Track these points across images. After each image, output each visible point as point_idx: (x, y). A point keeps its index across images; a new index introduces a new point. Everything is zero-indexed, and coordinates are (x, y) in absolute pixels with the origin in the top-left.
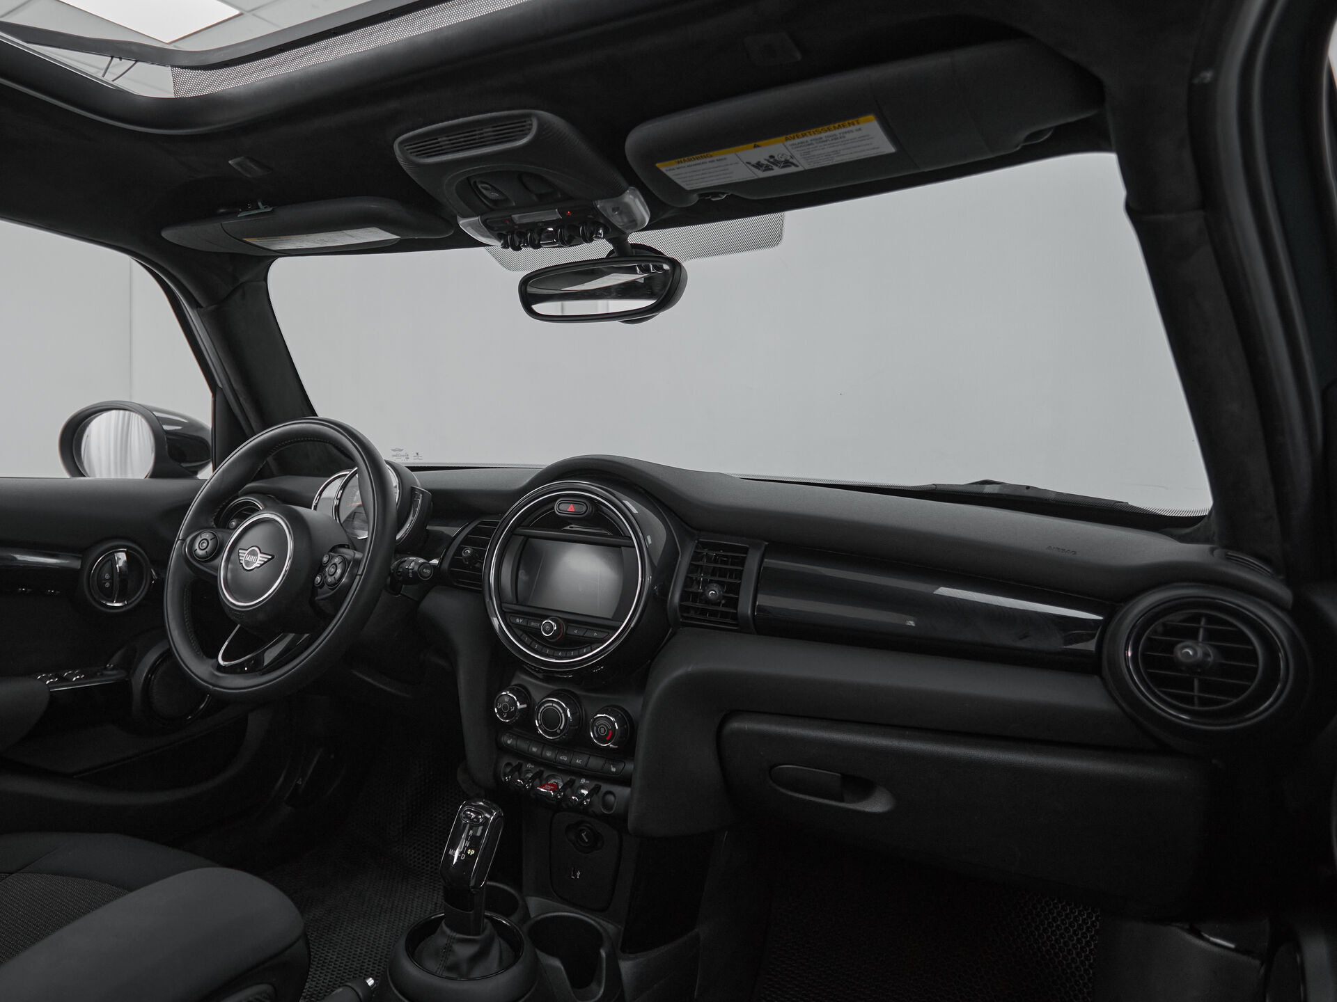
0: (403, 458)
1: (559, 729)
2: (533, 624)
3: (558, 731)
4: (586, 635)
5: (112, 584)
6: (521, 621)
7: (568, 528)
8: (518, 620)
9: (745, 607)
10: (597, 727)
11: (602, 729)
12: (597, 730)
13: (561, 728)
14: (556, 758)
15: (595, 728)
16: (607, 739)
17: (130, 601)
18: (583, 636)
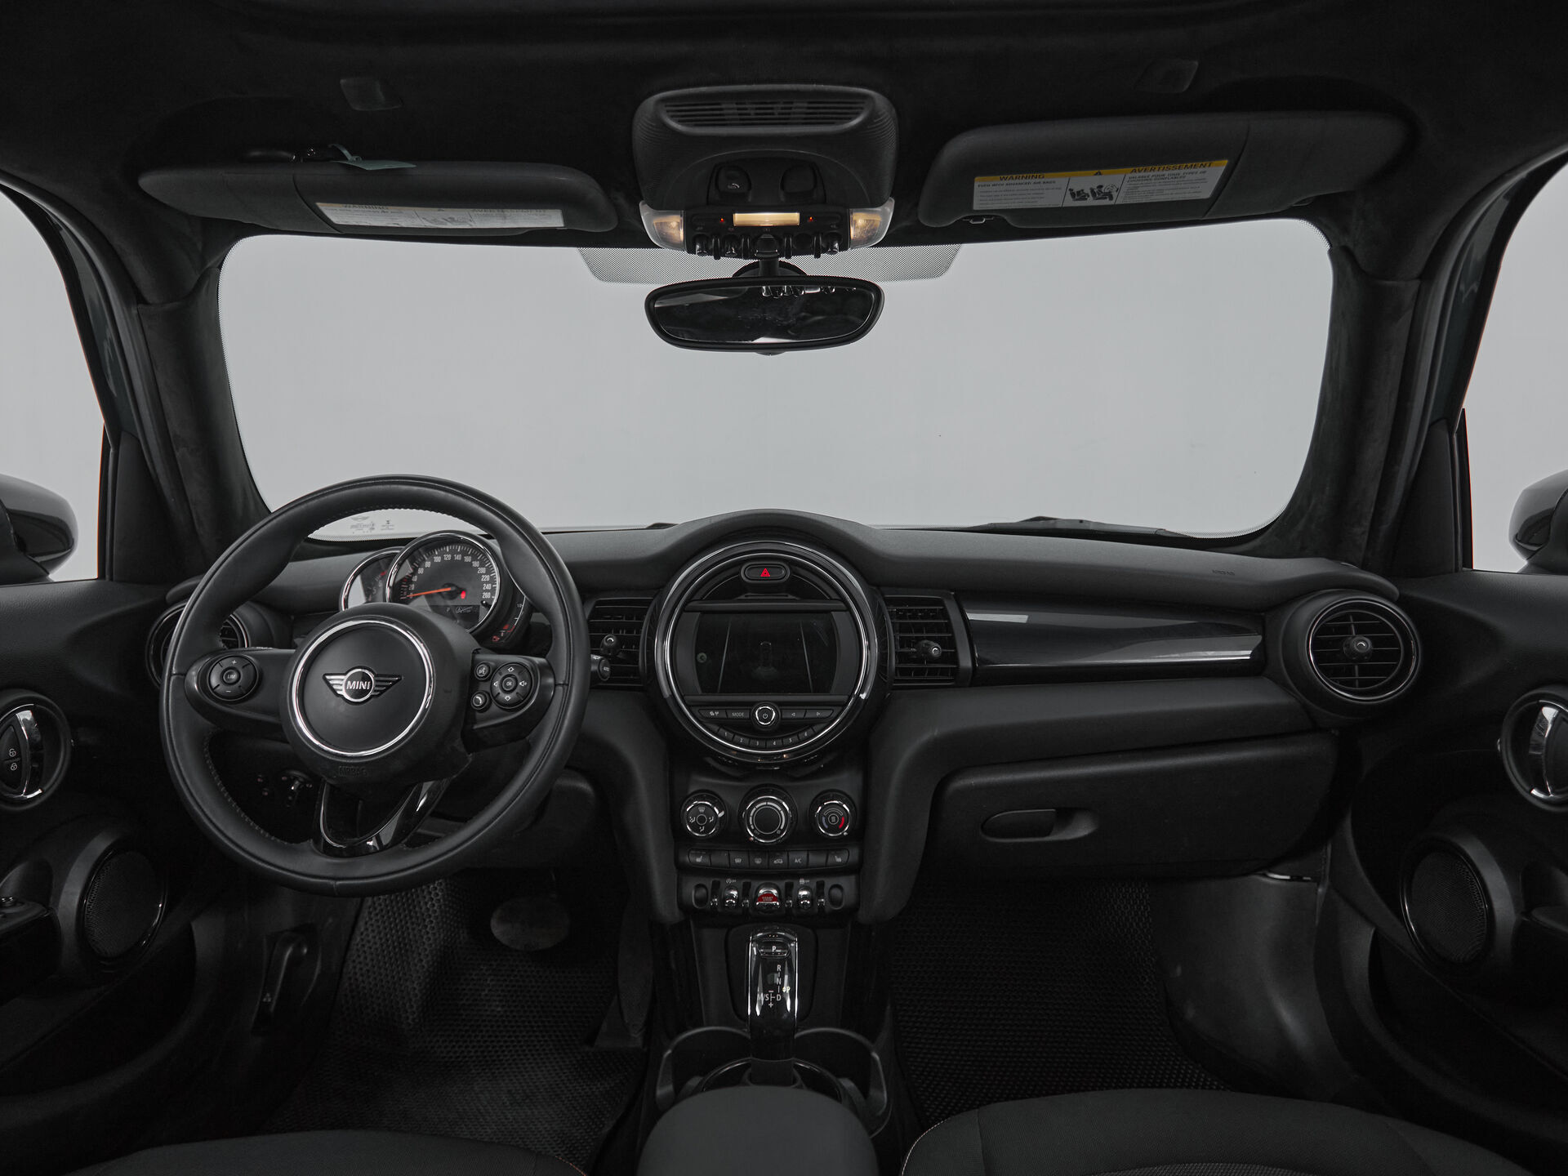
0: (366, 529)
1: (779, 829)
2: (734, 715)
3: (779, 832)
4: (807, 716)
5: (19, 764)
6: (717, 713)
7: (743, 597)
8: (712, 714)
9: (965, 662)
10: (826, 817)
11: (833, 818)
12: (826, 820)
13: (782, 828)
14: (768, 864)
15: (824, 819)
16: (840, 827)
17: (45, 788)
18: (803, 719)
